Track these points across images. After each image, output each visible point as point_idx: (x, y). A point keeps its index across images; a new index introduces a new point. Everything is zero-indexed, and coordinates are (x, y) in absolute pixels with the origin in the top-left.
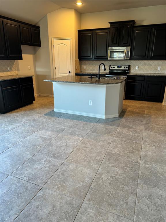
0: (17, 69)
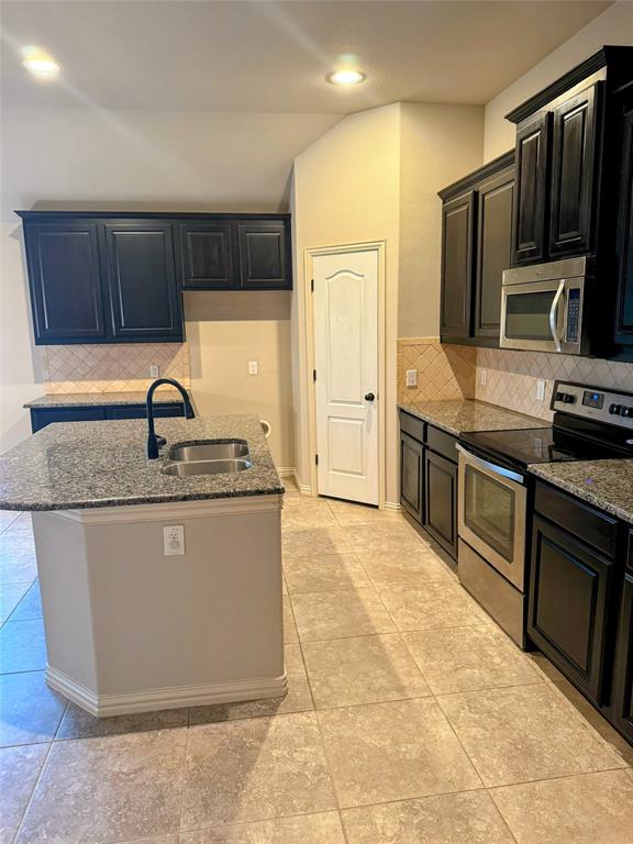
0: (187, 371)
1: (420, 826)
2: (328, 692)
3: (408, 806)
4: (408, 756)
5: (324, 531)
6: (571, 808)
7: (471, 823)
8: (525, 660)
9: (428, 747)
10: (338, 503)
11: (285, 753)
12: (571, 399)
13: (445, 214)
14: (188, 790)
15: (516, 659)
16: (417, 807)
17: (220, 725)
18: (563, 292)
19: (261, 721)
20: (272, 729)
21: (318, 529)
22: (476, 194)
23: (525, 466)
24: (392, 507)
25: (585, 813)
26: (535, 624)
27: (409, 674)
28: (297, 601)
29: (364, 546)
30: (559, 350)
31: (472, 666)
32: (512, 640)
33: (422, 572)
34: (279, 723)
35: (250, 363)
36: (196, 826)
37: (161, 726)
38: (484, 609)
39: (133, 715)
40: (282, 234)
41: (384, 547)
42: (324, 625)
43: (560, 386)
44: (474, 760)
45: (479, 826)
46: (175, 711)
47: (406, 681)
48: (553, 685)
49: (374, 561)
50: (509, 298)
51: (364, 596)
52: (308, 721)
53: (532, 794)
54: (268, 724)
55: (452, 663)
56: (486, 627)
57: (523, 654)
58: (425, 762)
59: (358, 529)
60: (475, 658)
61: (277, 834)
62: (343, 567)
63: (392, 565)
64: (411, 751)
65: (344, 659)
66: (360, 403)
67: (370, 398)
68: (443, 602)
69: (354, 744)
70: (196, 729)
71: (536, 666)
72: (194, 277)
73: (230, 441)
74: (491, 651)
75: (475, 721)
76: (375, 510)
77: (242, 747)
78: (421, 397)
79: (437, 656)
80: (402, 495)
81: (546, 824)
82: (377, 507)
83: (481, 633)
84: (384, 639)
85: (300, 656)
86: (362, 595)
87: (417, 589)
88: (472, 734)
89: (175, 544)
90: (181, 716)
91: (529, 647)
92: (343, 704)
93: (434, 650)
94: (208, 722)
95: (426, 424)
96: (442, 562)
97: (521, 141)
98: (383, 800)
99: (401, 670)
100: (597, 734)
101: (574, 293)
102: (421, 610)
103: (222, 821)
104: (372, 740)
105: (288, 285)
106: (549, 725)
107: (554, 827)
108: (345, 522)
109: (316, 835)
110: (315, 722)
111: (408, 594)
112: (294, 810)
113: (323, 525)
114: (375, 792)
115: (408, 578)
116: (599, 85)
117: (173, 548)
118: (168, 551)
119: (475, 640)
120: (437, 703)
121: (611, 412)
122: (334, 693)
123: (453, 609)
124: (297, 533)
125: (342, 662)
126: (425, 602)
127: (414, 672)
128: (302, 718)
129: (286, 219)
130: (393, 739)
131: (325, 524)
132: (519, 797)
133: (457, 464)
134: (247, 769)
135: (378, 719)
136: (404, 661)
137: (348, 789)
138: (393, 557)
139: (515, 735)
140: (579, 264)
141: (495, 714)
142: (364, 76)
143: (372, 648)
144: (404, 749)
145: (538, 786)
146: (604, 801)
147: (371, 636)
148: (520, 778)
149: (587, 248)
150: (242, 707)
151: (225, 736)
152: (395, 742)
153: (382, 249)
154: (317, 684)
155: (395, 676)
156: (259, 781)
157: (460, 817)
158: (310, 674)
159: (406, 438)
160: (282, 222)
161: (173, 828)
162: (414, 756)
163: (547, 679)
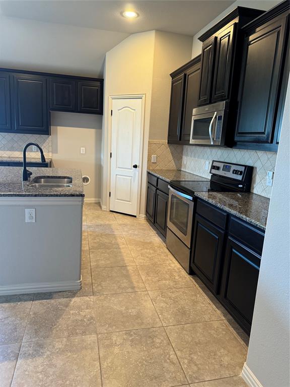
1: (132, 341)
2: (100, 288)
3: (128, 333)
4: (131, 314)
5: (110, 225)
6: (198, 335)
7: (154, 339)
8: (189, 278)
9: (141, 311)
10: (118, 214)
11: (76, 312)
12: (218, 168)
13: (172, 84)
14: (29, 326)
15: (185, 278)
16: (132, 333)
17: (48, 301)
18: (216, 117)
19: (67, 299)
20: (72, 302)
21: (108, 224)
22: (185, 75)
23: (194, 193)
24: (142, 216)
25: (204, 336)
26: (194, 262)
27: (138, 282)
28: (93, 252)
29: (127, 231)
30: (212, 143)
31: (166, 279)
32: (185, 270)
33: (150, 243)
34: (76, 300)
35: (82, 148)
36: (30, 340)
37: (20, 300)
38: (175, 258)
39: (7, 296)
40: (99, 89)
41: (136, 232)
42: (103, 262)
43: (214, 163)
44: (160, 316)
45: (158, 341)
46: (28, 295)
47: (136, 284)
48: (199, 288)
49: (130, 238)
50: (195, 121)
51: (124, 251)
52: (89, 300)
53: (183, 329)
54: (70, 301)
55: (157, 278)
56: (174, 265)
57: (189, 276)
58: (138, 316)
59: (126, 225)
60: (167, 276)
61: (68, 343)
62: (116, 240)
63: (138, 239)
64: (133, 312)
65: (110, 276)
66: (131, 169)
67: (135, 166)
68: (158, 254)
69: (108, 309)
70: (36, 302)
71: (193, 281)
72: (56, 105)
73: (65, 178)
74: (175, 274)
75: (163, 301)
76: (135, 218)
77: (57, 309)
78: (158, 168)
79: (152, 275)
80: (147, 211)
81: (187, 340)
82: (135, 216)
83: (172, 267)
84: (129, 268)
85: (90, 274)
86: (122, 251)
87: (147, 249)
88: (161, 306)
89: (31, 218)
90: (31, 296)
91: (191, 273)
92: (107, 293)
93: (151, 273)
94: (42, 299)
95: (158, 178)
96: (161, 239)
97: (204, 50)
98: (118, 330)
99: (134, 281)
100: (214, 307)
101: (220, 118)
102: (147, 257)
103: (43, 338)
104: (116, 307)
105: (101, 112)
106: (195, 303)
107: (190, 341)
108: (121, 222)
109: (85, 344)
110: (92, 300)
111: (143, 251)
112: (77, 334)
113: (110, 223)
114: (114, 327)
115: (145, 244)
116: (235, 24)
117: (30, 219)
118: (27, 220)
119: (169, 269)
120: (148, 294)
121: (233, 173)
122: (103, 289)
123: (162, 257)
124: (97, 225)
125: (109, 277)
126: (150, 254)
127: (141, 281)
128: (87, 298)
129: (101, 81)
130: (126, 307)
131: (111, 222)
132: (177, 330)
133: (168, 195)
134: (58, 318)
135: (120, 299)
136: (137, 277)
137: (102, 326)
138: (139, 236)
139: (180, 307)
140: (222, 105)
141: (172, 298)
142: (138, 15)
143: (123, 271)
144: (130, 311)
145: (186, 326)
146: (212, 332)
147: (124, 267)
148: (179, 323)
149: (226, 97)
150: (60, 294)
151: (50, 305)
152: (127, 308)
153: (144, 98)
154: (96, 285)
155: (132, 283)
156: (62, 322)
157: (150, 337)
158: (93, 281)
159: (149, 185)
160: (99, 82)
161: (19, 341)
162: (134, 314)
163: (197, 286)
